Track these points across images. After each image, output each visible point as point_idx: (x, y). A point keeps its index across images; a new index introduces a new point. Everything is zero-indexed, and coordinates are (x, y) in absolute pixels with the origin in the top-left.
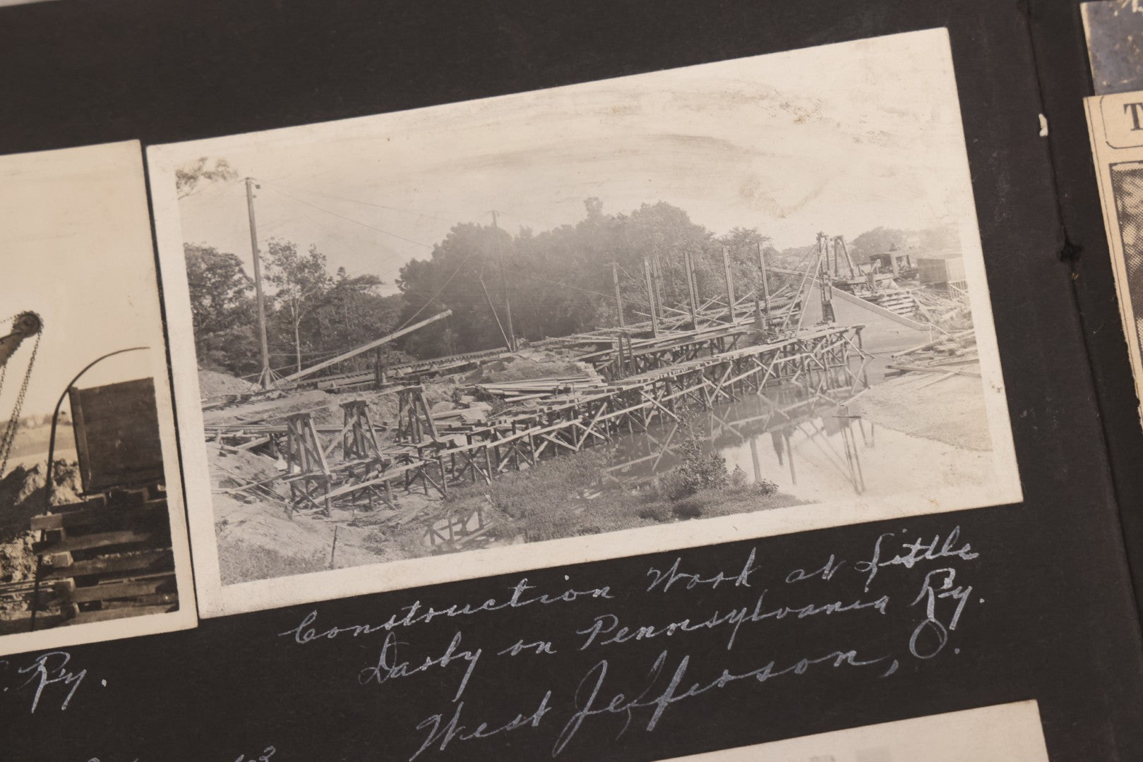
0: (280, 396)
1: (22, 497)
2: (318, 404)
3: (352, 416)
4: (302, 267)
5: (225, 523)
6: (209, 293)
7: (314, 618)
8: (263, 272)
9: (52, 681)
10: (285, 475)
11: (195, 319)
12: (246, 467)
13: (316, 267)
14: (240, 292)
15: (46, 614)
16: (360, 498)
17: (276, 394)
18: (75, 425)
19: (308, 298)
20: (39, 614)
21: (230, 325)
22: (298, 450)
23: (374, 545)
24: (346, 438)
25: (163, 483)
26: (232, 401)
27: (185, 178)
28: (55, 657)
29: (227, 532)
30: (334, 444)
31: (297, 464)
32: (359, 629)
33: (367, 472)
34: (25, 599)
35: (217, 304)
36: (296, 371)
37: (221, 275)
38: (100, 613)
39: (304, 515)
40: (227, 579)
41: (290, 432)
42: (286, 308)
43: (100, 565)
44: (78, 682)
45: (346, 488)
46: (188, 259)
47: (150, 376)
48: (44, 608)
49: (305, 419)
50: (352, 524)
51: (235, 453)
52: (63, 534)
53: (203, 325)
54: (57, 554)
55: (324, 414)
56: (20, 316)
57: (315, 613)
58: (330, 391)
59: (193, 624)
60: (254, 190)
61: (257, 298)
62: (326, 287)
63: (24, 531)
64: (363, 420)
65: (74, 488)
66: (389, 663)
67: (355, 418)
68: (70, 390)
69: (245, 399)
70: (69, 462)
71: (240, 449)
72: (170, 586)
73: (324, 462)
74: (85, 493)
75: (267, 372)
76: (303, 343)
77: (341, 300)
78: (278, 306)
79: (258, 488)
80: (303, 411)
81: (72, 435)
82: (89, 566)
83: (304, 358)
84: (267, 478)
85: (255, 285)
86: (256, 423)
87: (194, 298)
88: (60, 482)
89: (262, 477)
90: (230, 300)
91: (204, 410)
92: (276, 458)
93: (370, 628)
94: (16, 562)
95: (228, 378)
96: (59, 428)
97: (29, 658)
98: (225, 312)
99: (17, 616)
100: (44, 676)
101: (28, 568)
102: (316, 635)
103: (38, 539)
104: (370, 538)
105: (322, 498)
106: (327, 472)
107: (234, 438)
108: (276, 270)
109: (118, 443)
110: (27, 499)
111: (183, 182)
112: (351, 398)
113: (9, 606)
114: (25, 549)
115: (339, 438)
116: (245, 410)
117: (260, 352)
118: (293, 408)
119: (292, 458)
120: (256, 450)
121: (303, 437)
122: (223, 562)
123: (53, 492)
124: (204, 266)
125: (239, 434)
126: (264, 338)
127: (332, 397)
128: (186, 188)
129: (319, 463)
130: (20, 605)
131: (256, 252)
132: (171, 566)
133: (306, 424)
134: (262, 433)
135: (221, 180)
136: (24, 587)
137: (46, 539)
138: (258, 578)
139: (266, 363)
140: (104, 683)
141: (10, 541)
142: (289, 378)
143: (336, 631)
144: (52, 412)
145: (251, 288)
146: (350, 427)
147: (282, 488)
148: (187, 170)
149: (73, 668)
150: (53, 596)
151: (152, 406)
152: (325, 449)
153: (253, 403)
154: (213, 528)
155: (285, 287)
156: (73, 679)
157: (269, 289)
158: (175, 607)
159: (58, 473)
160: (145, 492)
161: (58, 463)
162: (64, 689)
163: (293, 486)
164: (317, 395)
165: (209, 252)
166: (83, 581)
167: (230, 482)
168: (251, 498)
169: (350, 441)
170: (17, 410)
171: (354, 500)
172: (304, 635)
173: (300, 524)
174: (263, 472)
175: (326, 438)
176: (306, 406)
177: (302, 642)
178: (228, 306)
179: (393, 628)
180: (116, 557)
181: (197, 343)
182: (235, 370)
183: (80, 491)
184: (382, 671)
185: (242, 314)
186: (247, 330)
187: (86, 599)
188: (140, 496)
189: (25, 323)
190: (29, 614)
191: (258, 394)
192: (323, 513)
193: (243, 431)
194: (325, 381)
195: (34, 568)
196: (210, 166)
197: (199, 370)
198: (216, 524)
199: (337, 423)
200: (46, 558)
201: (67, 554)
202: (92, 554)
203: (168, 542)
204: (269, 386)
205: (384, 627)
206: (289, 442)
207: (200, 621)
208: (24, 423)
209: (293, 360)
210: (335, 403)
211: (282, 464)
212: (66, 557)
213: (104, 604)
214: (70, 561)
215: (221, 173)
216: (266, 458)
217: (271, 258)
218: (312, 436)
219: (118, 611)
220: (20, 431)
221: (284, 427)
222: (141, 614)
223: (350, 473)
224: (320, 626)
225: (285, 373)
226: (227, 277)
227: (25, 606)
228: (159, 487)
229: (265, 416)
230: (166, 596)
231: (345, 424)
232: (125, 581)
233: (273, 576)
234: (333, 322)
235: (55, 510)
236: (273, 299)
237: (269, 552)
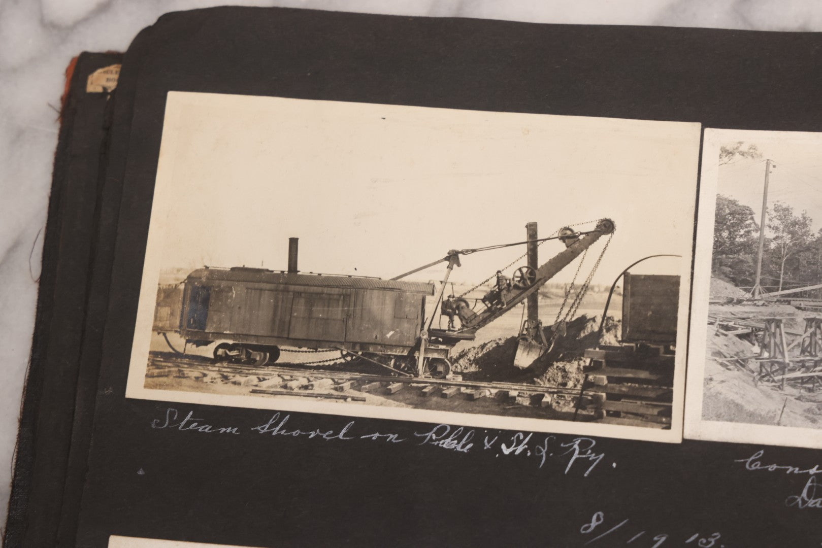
0: (763, 305)
1: (582, 335)
2: (789, 314)
3: (811, 327)
4: (794, 224)
5: (711, 379)
6: (727, 229)
7: (761, 455)
8: (767, 222)
9: (581, 456)
10: (758, 357)
11: (715, 244)
12: (731, 346)
13: (804, 225)
14: (749, 232)
15: (584, 413)
16: (807, 382)
17: (761, 303)
18: (624, 296)
19: (795, 245)
20: (580, 411)
21: (738, 252)
22: (770, 342)
23: (810, 415)
24: (804, 341)
25: (675, 345)
26: (730, 301)
27: (727, 152)
28: (586, 441)
29: (711, 386)
30: (795, 343)
31: (766, 351)
32: (791, 469)
33: (815, 366)
34: (573, 400)
35: (732, 237)
36: (777, 290)
37: (738, 219)
38: (619, 420)
39: (765, 386)
40: (706, 416)
41: (766, 329)
42: (778, 248)
43: (624, 389)
44: (598, 461)
45: (798, 374)
46: (718, 205)
47: (679, 275)
48: (584, 409)
49: (778, 323)
50: (798, 399)
51: (726, 335)
52: (604, 364)
53: (719, 249)
54: (598, 376)
55: (792, 322)
56: (602, 221)
57: (762, 452)
58: (799, 308)
59: (678, 440)
60: (771, 168)
61: (760, 238)
62: (809, 240)
63: (580, 356)
64: (818, 331)
65: (616, 336)
66: (809, 496)
67: (813, 329)
68: (625, 273)
69: (739, 302)
70: (616, 319)
71: (730, 333)
72: (668, 413)
73: (786, 354)
74: (623, 341)
75: (758, 287)
76: (785, 273)
77: (818, 249)
78: (773, 246)
79: (737, 361)
80: (778, 318)
81: (621, 302)
82: (617, 388)
83: (785, 283)
84: (745, 356)
85: (760, 229)
86: (743, 319)
87: (717, 230)
88: (608, 330)
89: (741, 355)
90: (741, 236)
91: (711, 303)
92: (754, 345)
93: (799, 470)
94: (571, 376)
95: (730, 287)
96: (613, 296)
97: (569, 438)
98: (736, 243)
99: (566, 409)
100: (577, 452)
101: (578, 381)
102: (760, 466)
103: (587, 364)
104: (809, 410)
105: (780, 377)
106: (787, 361)
107: (727, 326)
108: (776, 222)
109: (650, 313)
110: (586, 337)
111: (725, 155)
112: (812, 315)
113: (562, 402)
114: (578, 369)
115: (799, 340)
116: (738, 309)
117: (755, 273)
118: (771, 314)
119: (765, 346)
120: (741, 336)
121: (774, 334)
122: (705, 405)
123: (603, 336)
124: (727, 211)
125: (731, 324)
126: (760, 265)
127: (800, 312)
128: (725, 159)
129: (782, 354)
130: (569, 403)
131: (764, 208)
132: (670, 400)
133: (778, 326)
134: (747, 327)
135: (750, 158)
136: (574, 392)
137: (592, 365)
138: (727, 420)
139: (758, 281)
140: (614, 465)
141: (570, 361)
142: (772, 294)
143: (775, 467)
144: (611, 285)
145: (757, 231)
146: (808, 334)
147: (754, 365)
148: (728, 148)
149: (596, 451)
150: (591, 402)
151: (676, 294)
152: (788, 345)
153: (744, 305)
154: (702, 381)
155: (780, 234)
156: (594, 458)
157: (769, 234)
158: (668, 427)
159: (607, 324)
160: (662, 348)
161: (609, 318)
162: (588, 463)
163: (762, 365)
164: (789, 309)
165: (733, 203)
166: (612, 397)
167: (719, 354)
168: (731, 367)
169: (807, 343)
170: (589, 279)
171: (803, 383)
172: (752, 465)
173: (762, 391)
174: (743, 352)
175: (790, 338)
176: (781, 315)
177: (751, 469)
178: (739, 240)
179: (815, 474)
180: (636, 386)
181: (714, 260)
182: (736, 282)
183: (620, 339)
184: (804, 502)
185: (747, 247)
186: (749, 258)
187: (612, 409)
188: (658, 350)
189: (605, 225)
190: (573, 410)
191: (748, 300)
192: (779, 387)
193: (733, 322)
194: (797, 300)
195: (582, 381)
196: (744, 148)
197: (712, 277)
198: (705, 379)
199: (799, 330)
200: (591, 377)
201: (604, 377)
202: (620, 381)
203: (670, 383)
204: (757, 297)
205: (808, 472)
206: (764, 335)
207: (684, 440)
208: (592, 289)
209: (777, 283)
210: (801, 316)
211: (756, 349)
212: (603, 379)
213: (622, 415)
214: (606, 382)
215: (752, 153)
216: (746, 343)
217: (774, 214)
218: (781, 334)
219: (631, 421)
220: (589, 293)
221: (763, 326)
222: (646, 426)
223: (803, 365)
224: (765, 461)
225: (769, 290)
226: (742, 221)
227: (572, 404)
228: (671, 348)
229: (751, 316)
230: (664, 418)
231: (805, 332)
232: (639, 403)
233: (737, 421)
234: (809, 263)
235: (601, 348)
236: (771, 241)
237: (737, 405)
